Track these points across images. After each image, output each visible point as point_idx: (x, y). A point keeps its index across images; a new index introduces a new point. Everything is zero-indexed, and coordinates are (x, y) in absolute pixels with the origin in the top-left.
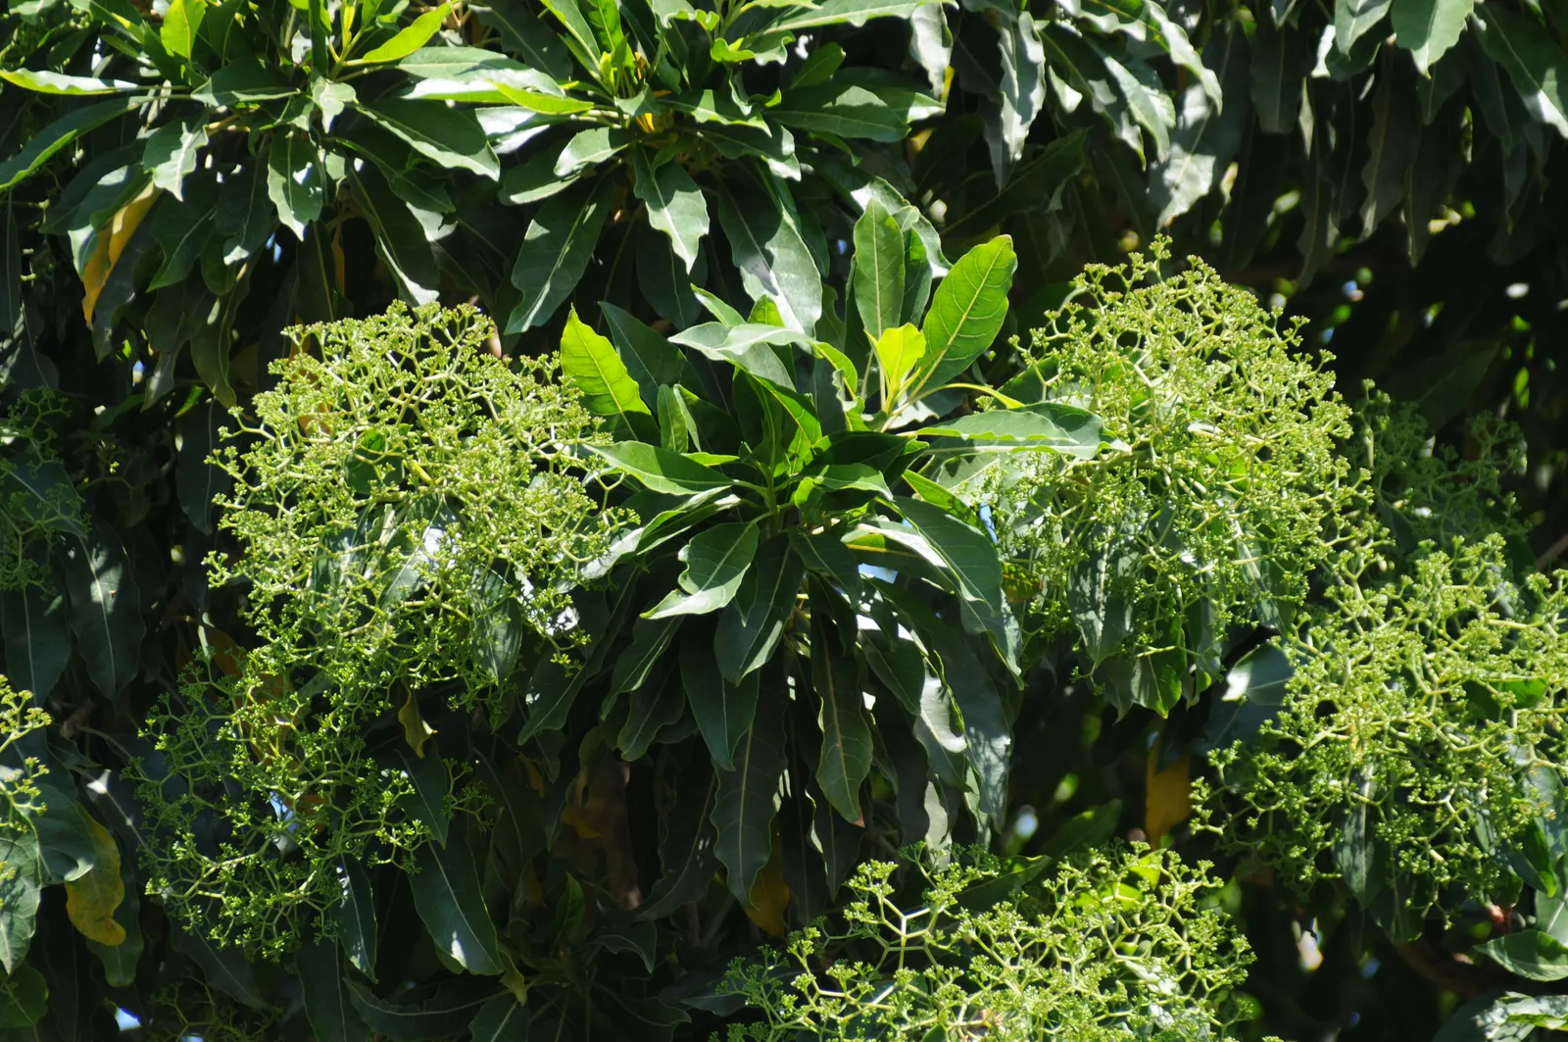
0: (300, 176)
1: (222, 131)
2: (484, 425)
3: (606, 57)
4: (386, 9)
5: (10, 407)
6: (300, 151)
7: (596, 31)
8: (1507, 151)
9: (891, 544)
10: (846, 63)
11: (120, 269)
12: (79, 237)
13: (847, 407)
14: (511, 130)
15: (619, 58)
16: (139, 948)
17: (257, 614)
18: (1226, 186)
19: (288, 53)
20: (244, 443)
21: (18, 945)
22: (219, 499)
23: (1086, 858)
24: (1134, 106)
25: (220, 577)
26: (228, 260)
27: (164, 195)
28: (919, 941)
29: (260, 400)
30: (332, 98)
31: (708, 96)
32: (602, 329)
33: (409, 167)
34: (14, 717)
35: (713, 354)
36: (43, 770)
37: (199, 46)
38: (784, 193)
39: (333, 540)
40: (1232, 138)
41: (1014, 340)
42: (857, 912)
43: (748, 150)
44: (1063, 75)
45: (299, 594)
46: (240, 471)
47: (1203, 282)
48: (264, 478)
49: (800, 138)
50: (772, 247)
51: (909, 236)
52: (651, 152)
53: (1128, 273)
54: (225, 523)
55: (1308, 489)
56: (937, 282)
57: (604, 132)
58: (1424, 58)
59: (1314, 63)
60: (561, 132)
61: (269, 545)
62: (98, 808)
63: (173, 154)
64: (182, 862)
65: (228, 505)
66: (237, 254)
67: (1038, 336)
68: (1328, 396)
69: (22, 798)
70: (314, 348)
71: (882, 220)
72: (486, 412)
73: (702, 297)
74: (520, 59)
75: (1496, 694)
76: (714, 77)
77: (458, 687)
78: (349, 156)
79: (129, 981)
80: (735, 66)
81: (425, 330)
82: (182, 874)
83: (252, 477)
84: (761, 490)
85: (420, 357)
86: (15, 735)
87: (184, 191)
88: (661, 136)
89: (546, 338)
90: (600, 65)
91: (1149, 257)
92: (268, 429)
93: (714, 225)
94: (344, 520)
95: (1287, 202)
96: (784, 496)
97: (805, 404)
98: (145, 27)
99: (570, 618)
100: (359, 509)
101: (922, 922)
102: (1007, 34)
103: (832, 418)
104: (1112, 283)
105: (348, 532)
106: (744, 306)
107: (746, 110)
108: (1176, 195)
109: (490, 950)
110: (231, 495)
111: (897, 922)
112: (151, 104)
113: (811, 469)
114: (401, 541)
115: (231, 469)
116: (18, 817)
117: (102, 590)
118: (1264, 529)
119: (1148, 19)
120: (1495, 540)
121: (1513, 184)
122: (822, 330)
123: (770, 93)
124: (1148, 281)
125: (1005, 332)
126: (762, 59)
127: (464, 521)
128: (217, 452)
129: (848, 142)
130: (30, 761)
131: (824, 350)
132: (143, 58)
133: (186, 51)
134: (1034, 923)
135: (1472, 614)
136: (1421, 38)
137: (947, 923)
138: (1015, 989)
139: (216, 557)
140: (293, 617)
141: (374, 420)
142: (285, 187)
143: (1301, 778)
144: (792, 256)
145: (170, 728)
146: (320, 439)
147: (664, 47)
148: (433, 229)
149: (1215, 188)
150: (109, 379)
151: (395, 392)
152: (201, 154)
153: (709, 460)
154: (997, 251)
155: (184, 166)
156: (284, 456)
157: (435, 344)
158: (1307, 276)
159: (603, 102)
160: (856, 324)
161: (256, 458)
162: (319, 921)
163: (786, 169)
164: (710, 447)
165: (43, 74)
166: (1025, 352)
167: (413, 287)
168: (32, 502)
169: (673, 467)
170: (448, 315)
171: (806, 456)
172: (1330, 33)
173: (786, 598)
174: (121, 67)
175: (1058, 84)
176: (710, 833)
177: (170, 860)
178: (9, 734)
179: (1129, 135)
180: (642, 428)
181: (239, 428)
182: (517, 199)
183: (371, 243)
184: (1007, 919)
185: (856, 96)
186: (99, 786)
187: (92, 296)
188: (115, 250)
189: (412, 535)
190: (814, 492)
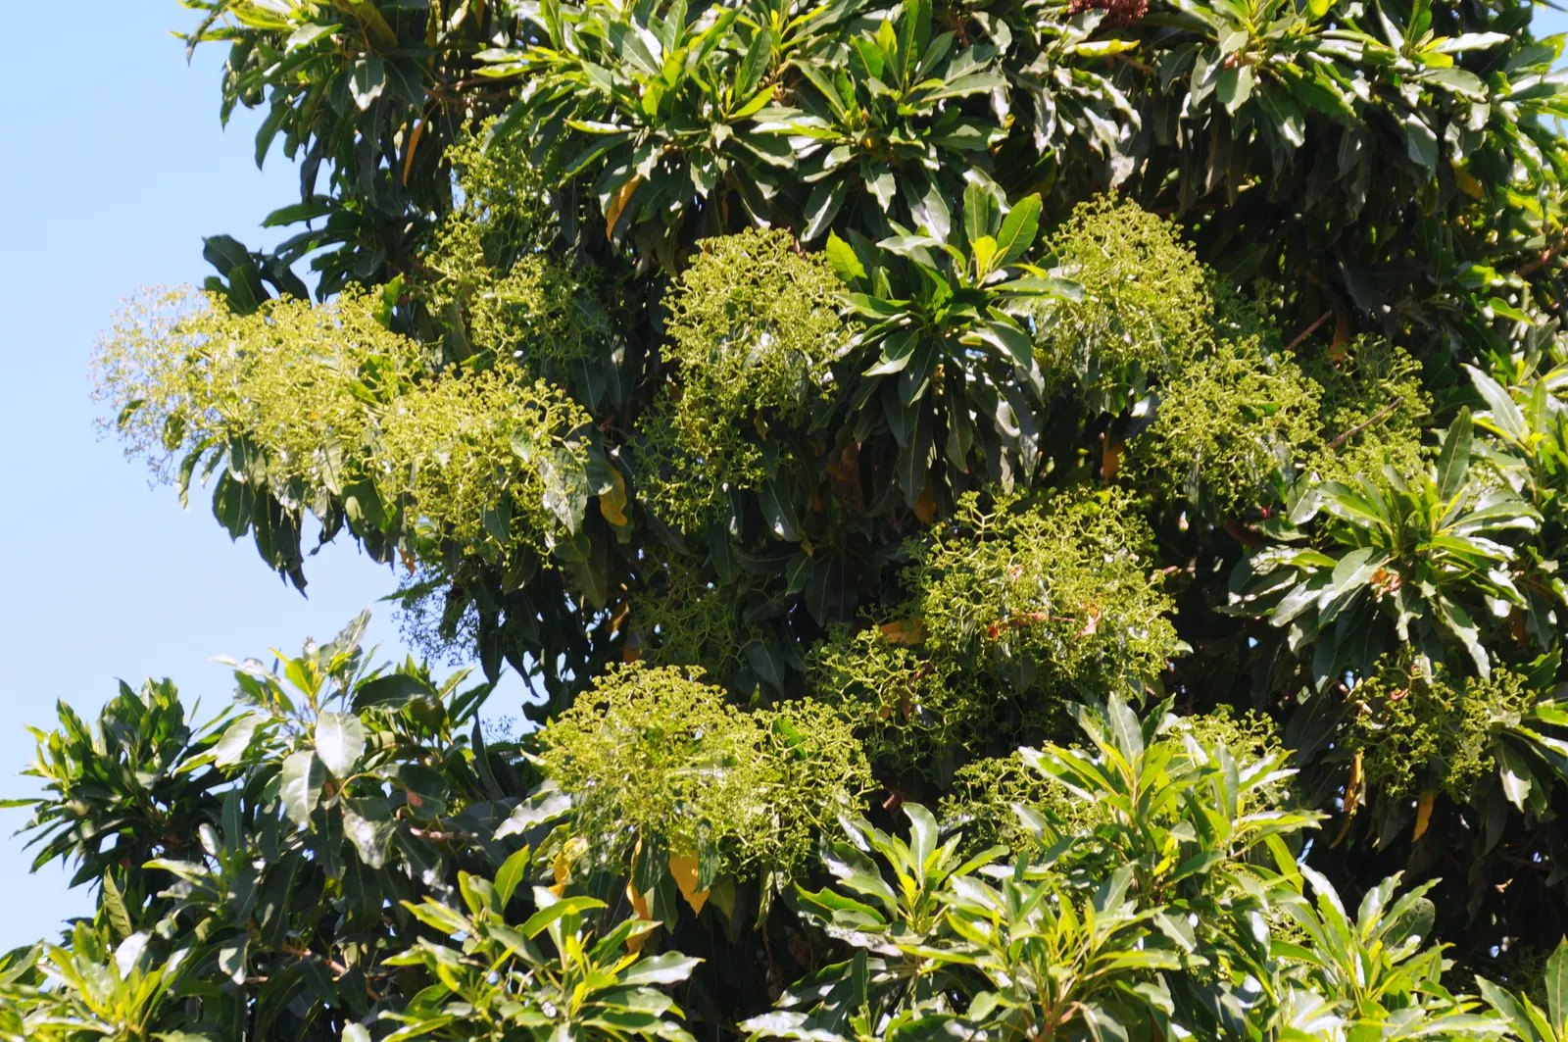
0: (706, 169)
1: (671, 149)
2: (789, 285)
3: (848, 113)
4: (746, 90)
5: (577, 273)
6: (706, 157)
7: (844, 102)
8: (1273, 151)
9: (983, 341)
10: (961, 114)
11: (623, 214)
12: (604, 198)
13: (959, 276)
14: (803, 146)
15: (854, 114)
16: (633, 526)
17: (684, 374)
18: (1143, 169)
19: (701, 112)
20: (679, 295)
21: (577, 523)
22: (666, 321)
23: (1076, 489)
24: (1099, 131)
25: (667, 357)
26: (672, 208)
27: (643, 178)
28: (989, 529)
29: (686, 274)
30: (721, 133)
31: (896, 130)
32: (845, 238)
33: (756, 164)
34: (576, 417)
35: (897, 251)
36: (589, 442)
37: (660, 110)
38: (933, 176)
39: (718, 340)
40: (1145, 147)
41: (1045, 238)
42: (960, 516)
43: (915, 155)
44: (1064, 117)
45: (703, 365)
46: (676, 308)
47: (1133, 210)
48: (687, 311)
49: (939, 150)
50: (926, 200)
51: (991, 197)
52: (869, 157)
53: (1098, 206)
54: (669, 332)
55: (1183, 308)
56: (1004, 216)
57: (847, 148)
58: (1231, 108)
59: (1180, 110)
60: (828, 147)
61: (688, 342)
62: (615, 462)
63: (648, 159)
64: (653, 484)
65: (670, 323)
66: (676, 206)
67: (1056, 236)
68: (1193, 263)
69: (579, 455)
70: (709, 250)
71: (978, 188)
72: (790, 279)
73: (893, 225)
74: (808, 112)
75: (1254, 410)
76: (898, 122)
77: (777, 408)
78: (729, 160)
79: (628, 541)
80: (909, 117)
81: (761, 242)
82: (653, 490)
83: (682, 310)
84: (921, 316)
85: (759, 254)
86: (576, 426)
87: (651, 176)
88: (874, 149)
89: (818, 244)
90: (846, 116)
91: (1108, 199)
92: (689, 288)
93: (898, 190)
94: (723, 330)
95: (1173, 175)
96: (932, 319)
97: (941, 275)
98: (635, 101)
99: (829, 376)
100: (731, 326)
101: (991, 520)
102: (1037, 96)
103: (954, 283)
104: (1091, 211)
105: (725, 336)
106: (913, 229)
107: (913, 136)
108: (1117, 174)
109: (795, 530)
110: (672, 319)
111: (980, 520)
112: (640, 137)
113: (944, 306)
114: (750, 339)
115: (671, 306)
116: (577, 464)
117: (616, 357)
118: (1164, 326)
119: (1103, 89)
120: (1255, 338)
121: (1278, 167)
122: (950, 239)
123: (925, 128)
124: (1107, 210)
125: (1039, 235)
126: (921, 113)
127: (779, 331)
128: (665, 298)
129: (962, 151)
130: (582, 438)
131: (951, 250)
132: (635, 116)
133: (654, 112)
134: (1044, 519)
135: (1244, 374)
136: (1230, 97)
137: (1003, 521)
138: (1035, 550)
139: (665, 348)
140: (701, 376)
141: (738, 283)
142: (699, 174)
143: (1166, 452)
144: (936, 204)
145: (649, 423)
146: (712, 293)
147: (876, 107)
148: (768, 192)
149: (1136, 170)
150: (619, 265)
151: (748, 270)
152: (660, 161)
153: (898, 303)
154: (1033, 201)
155: (652, 164)
156: (696, 301)
157: (766, 248)
158: (1182, 211)
159: (847, 134)
160: (965, 238)
161: (683, 302)
162: (717, 513)
163: (932, 164)
164: (897, 297)
165: (589, 123)
166: (1050, 244)
167: (759, 220)
168: (586, 318)
169: (877, 306)
170: (773, 233)
171: (942, 300)
172: (1188, 97)
173: (932, 368)
174: (626, 120)
175: (1063, 121)
176: (897, 477)
177: (648, 484)
178: (573, 425)
179: (1095, 144)
180: (864, 286)
181: (676, 287)
182: (807, 179)
183: (739, 201)
184: (1031, 518)
185: (966, 130)
186: (615, 452)
187: (611, 225)
188: (621, 204)
189: (755, 337)
190: (944, 317)
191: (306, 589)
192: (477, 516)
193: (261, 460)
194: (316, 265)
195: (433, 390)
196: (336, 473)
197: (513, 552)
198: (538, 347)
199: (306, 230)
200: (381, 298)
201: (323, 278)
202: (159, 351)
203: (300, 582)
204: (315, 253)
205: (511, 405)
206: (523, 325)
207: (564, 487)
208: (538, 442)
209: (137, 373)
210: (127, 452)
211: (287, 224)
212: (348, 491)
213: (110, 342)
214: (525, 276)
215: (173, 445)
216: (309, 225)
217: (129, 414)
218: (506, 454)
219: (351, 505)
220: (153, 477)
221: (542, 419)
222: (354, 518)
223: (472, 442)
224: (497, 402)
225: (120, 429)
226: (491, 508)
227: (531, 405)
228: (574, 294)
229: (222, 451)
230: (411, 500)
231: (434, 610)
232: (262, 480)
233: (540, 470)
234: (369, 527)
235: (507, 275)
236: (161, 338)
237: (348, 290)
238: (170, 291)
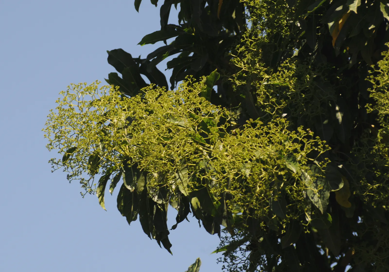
5: (315, 68)
11: (341, 32)
12: (330, 24)
16: (354, 208)
17: (380, 120)
20: (376, 74)
21: (324, 207)
22: (369, 90)
25: (370, 110)
26: (370, 28)
27: (352, 12)
29: (380, 63)
34: (322, 147)
36: (329, 161)
46: (374, 82)
48: (381, 83)
54: (371, 96)
61: (383, 101)
63: (355, 1)
64: (363, 185)
65: (371, 91)
66: (372, 27)
79: (352, 216)
82: (363, 189)
83: (378, 83)
86: (322, 152)
87: (357, 11)
92: (382, 70)
110: (372, 89)
115: (372, 81)
116: (323, 174)
128: (368, 77)
130: (326, 159)
139: (369, 105)
142: (385, 8)
152: (363, 1)
155: (358, 4)
156: (386, 77)
161: (378, 78)
177: (360, 185)
178: (320, 152)
181: (374, 71)
187: (334, 39)
188: (340, 27)
191: (171, 249)
192: (267, 204)
193: (142, 178)
194: (170, 65)
195: (241, 134)
196: (185, 185)
197: (287, 224)
198: (296, 110)
199: (165, 45)
200: (205, 84)
201: (174, 71)
202: (84, 120)
203: (168, 245)
204: (170, 58)
205: (285, 141)
206: (286, 98)
207: (316, 187)
208: (300, 162)
209: (72, 133)
210: (68, 177)
211: (153, 43)
212: (192, 195)
213: (56, 116)
214: (286, 71)
215: (93, 172)
216: (165, 43)
217: (69, 155)
218: (283, 170)
219: (194, 201)
220: (83, 190)
221: (302, 149)
222: (196, 207)
223: (264, 162)
224: (277, 140)
225: (64, 164)
226: (276, 200)
227: (296, 141)
228: (314, 79)
229: (120, 174)
230: (229, 197)
231: (241, 257)
232: (143, 188)
233: (303, 178)
234: (204, 213)
235: (276, 71)
236: (84, 112)
237: (187, 80)
238: (88, 86)
